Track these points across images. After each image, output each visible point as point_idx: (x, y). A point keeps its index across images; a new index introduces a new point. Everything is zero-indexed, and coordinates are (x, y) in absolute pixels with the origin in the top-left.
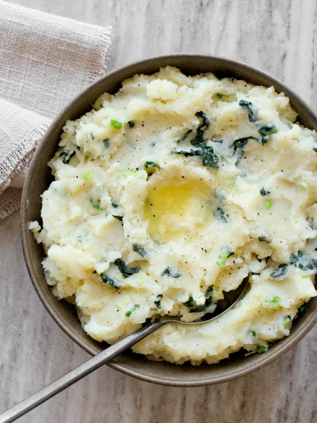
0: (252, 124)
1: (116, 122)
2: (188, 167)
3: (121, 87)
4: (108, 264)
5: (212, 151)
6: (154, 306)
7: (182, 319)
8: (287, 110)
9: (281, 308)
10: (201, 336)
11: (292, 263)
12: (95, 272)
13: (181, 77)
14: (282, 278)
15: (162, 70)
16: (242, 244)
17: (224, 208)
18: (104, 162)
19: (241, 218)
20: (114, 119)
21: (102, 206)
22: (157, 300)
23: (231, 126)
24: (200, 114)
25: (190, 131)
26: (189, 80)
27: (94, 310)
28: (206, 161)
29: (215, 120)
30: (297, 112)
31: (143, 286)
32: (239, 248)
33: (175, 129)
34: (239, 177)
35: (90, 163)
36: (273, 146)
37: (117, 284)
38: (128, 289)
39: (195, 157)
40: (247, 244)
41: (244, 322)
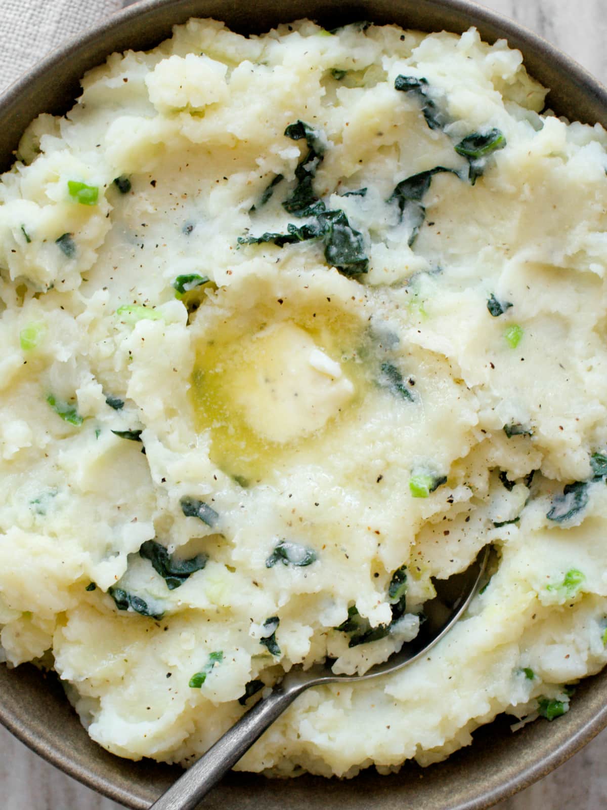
0: (435, 134)
1: (83, 187)
2: (289, 273)
3: (80, 92)
4: (122, 560)
5: (344, 221)
6: (262, 649)
7: (336, 668)
8: (519, 84)
9: (586, 597)
10: (391, 701)
11: (597, 477)
12: (93, 586)
13: (232, 42)
14: (577, 520)
15: (178, 30)
16: (465, 452)
17: (400, 363)
18: (67, 294)
19: (446, 384)
20: (77, 179)
21: (82, 410)
22: (267, 634)
23: (382, 149)
24: (297, 131)
25: (278, 179)
26: (253, 45)
27: (106, 682)
28: (334, 251)
29: (339, 140)
30: (545, 86)
31: (225, 601)
32: (457, 463)
33: (239, 179)
34: (424, 278)
35: (31, 304)
36: (502, 181)
37: (155, 607)
38: (187, 615)
39: (304, 245)
40: (476, 449)
41: (498, 650)
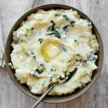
0: (68, 21)
1: (28, 29)
2: (52, 38)
3: (27, 18)
4: (34, 71)
5: (58, 32)
6: (50, 81)
7: (59, 83)
8: (77, 15)
9: (87, 74)
10: (65, 86)
11: (88, 60)
12: (31, 74)
13: (44, 12)
14: (86, 65)
15: (38, 11)
16: (72, 58)
17: (65, 48)
18: (27, 41)
19: (70, 50)
20: (27, 28)
21: (29, 55)
22: (51, 79)
23: (62, 23)
24: (52, 22)
25: (50, 27)
26: (47, 12)
27: (33, 85)
28: (57, 35)
29: (57, 22)
30: (80, 15)
31: (46, 76)
32: (72, 59)
33: (45, 27)
34: (67, 38)
35: (23, 43)
36: (76, 26)
37: (38, 76)
38: (41, 77)
39: (53, 35)
40: (74, 57)
41: (77, 81)
